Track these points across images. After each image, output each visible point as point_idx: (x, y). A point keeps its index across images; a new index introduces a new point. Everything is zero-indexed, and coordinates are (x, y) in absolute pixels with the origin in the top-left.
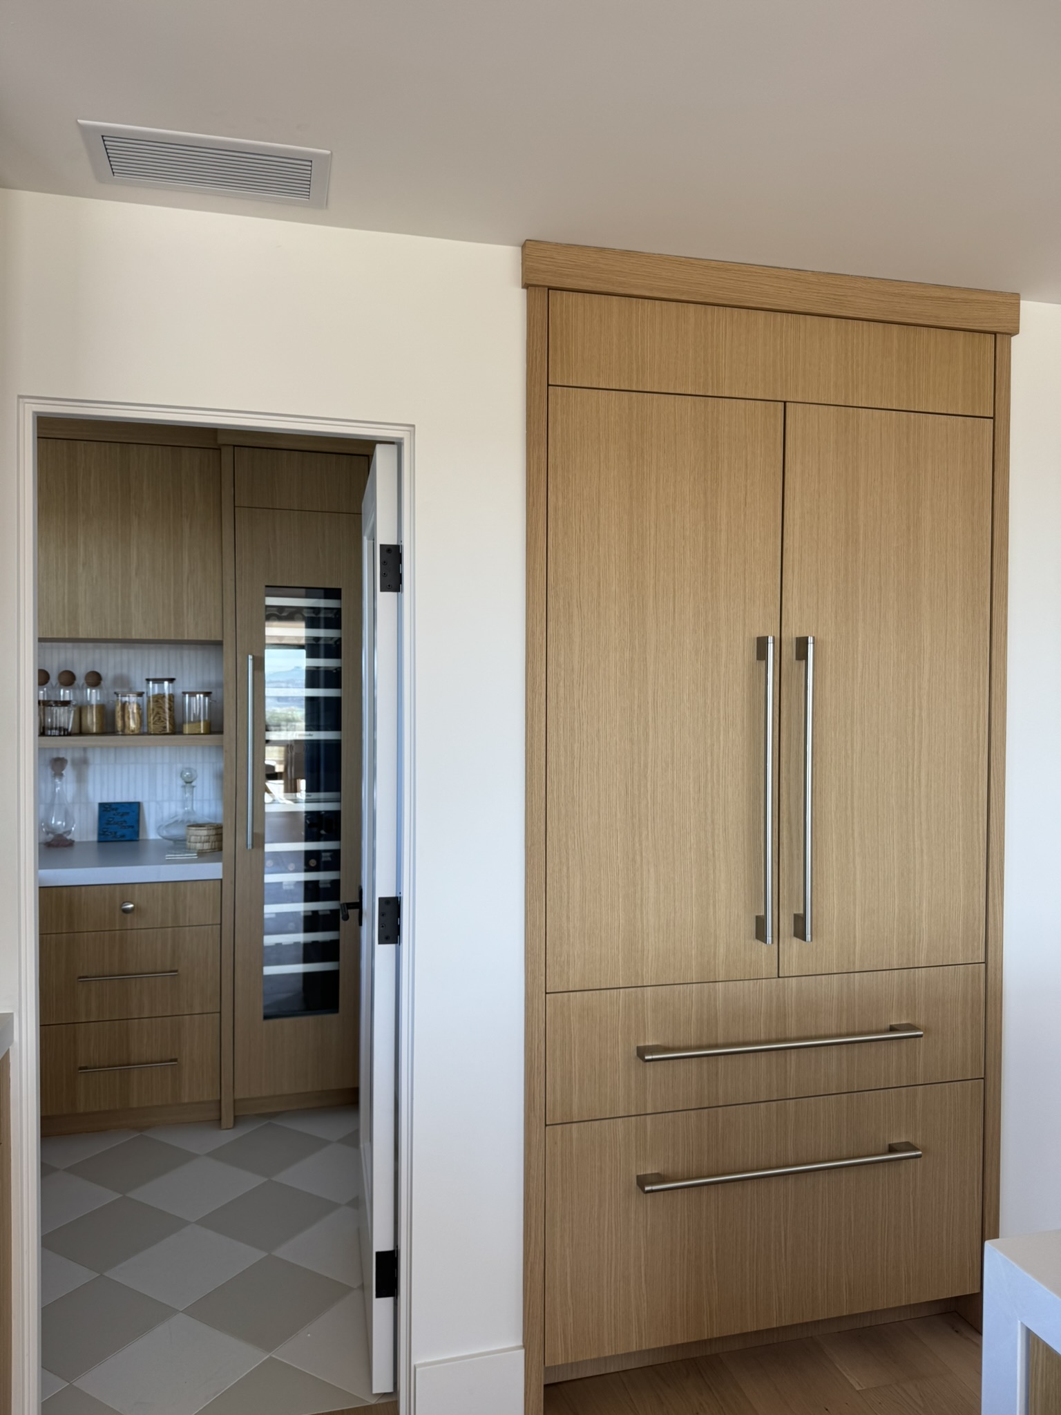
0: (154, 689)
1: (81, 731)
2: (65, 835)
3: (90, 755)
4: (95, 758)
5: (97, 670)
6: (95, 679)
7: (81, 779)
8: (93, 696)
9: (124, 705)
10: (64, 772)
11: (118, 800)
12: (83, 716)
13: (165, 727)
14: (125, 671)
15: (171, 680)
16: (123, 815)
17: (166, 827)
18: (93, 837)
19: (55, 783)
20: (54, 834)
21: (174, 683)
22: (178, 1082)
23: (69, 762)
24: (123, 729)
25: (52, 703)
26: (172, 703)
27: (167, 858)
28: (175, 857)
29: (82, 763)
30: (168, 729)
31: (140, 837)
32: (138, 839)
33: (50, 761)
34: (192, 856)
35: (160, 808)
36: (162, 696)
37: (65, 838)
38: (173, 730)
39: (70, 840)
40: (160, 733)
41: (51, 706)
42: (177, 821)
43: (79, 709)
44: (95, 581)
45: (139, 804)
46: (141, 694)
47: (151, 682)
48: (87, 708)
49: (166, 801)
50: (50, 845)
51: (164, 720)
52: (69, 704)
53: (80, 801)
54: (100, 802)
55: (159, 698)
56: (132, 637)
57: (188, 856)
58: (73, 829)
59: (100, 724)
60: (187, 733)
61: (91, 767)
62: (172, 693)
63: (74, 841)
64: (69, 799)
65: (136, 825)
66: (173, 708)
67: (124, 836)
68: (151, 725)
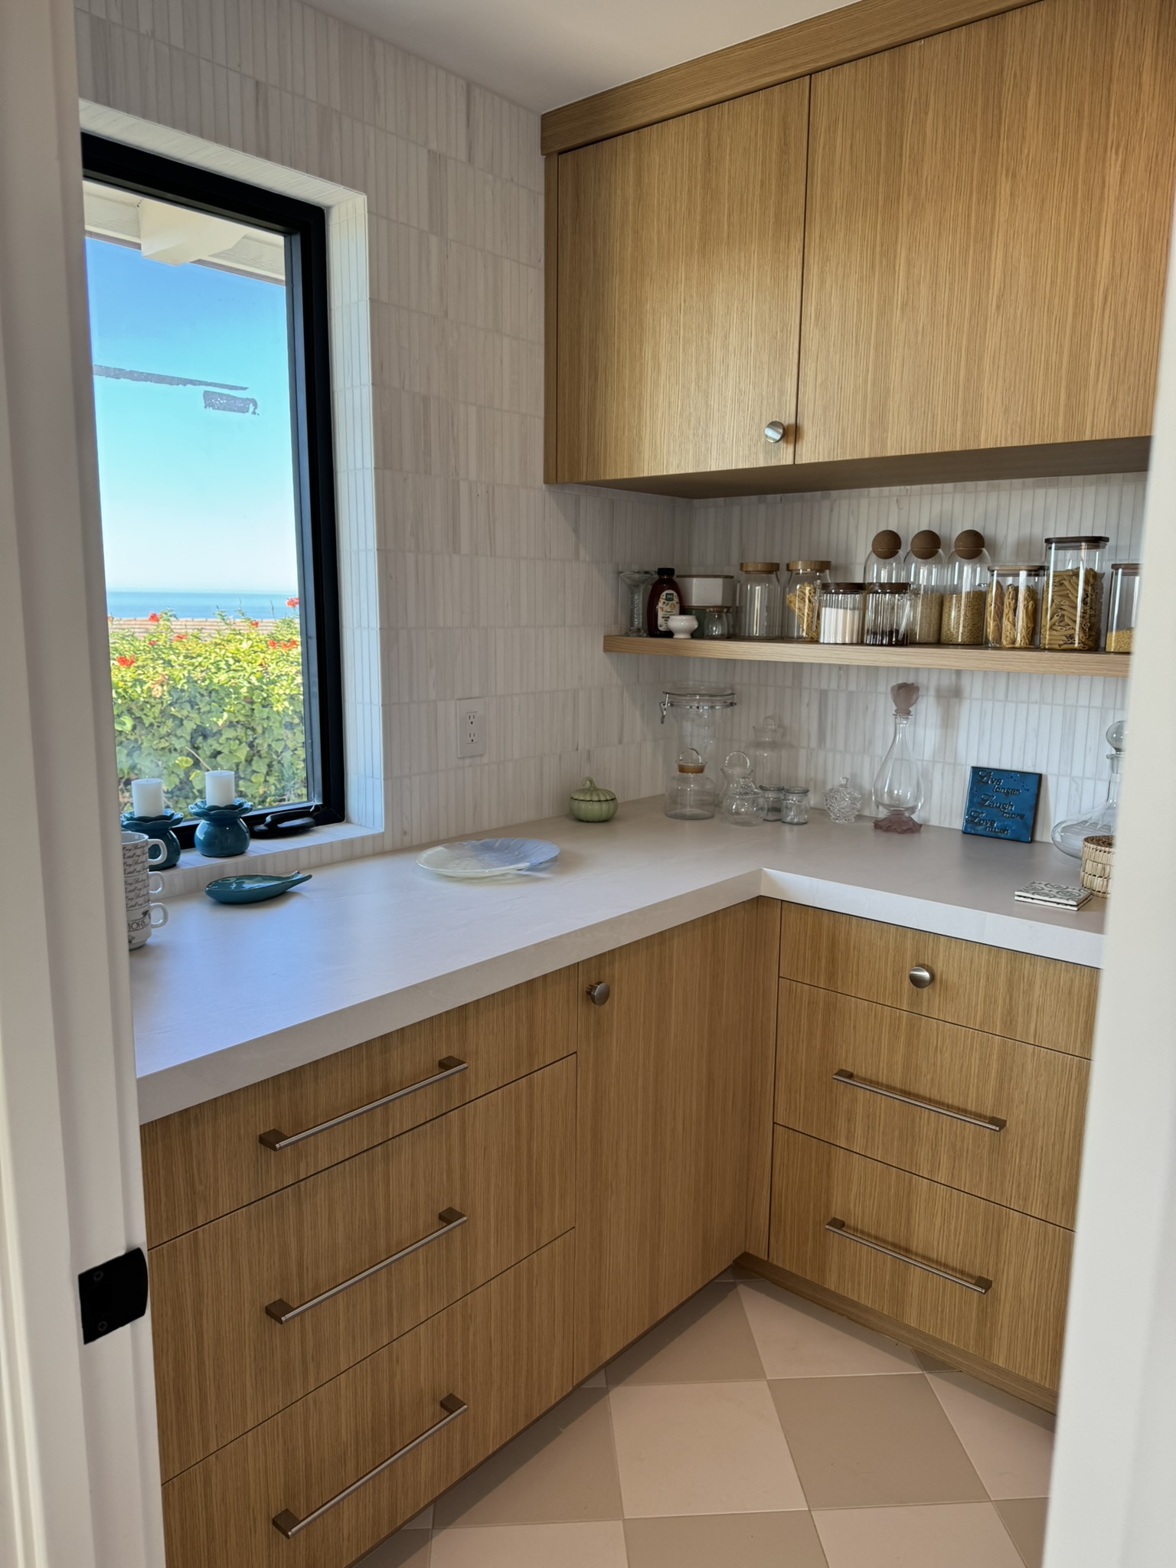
0: (1060, 561)
1: (939, 640)
2: (907, 814)
3: (966, 682)
4: (973, 688)
5: (987, 531)
6: (974, 546)
7: (948, 722)
8: (968, 576)
9: (1008, 594)
10: (912, 709)
11: (1007, 765)
12: (946, 610)
13: (1072, 637)
16: (1008, 793)
17: (1064, 829)
18: (958, 824)
19: (896, 724)
20: (887, 809)
21: (1104, 547)
22: (988, 1325)
23: (932, 692)
24: (998, 639)
25: (877, 588)
26: (1090, 589)
27: (1016, 898)
28: (1032, 899)
29: (951, 695)
30: (1077, 641)
31: (1038, 838)
32: (1032, 841)
33: (893, 688)
34: (1067, 905)
35: (1077, 790)
36: (1071, 573)
37: (905, 819)
38: (1090, 643)
39: (914, 823)
40: (1062, 647)
41: (877, 593)
42: (1086, 822)
43: (940, 600)
44: (920, 337)
45: (1039, 778)
46: (1037, 571)
47: (1053, 545)
48: (952, 598)
49: (1089, 778)
50: (879, 825)
51: (1070, 622)
52: (906, 589)
53: (944, 758)
54: (975, 765)
55: (1065, 577)
56: (979, 445)
57: (1058, 903)
58: (920, 805)
59: (969, 628)
60: (1112, 650)
61: (966, 704)
62: (1096, 569)
63: (921, 825)
64: (928, 753)
65: (1029, 815)
66: (1091, 599)
67: (1005, 830)
68: (1046, 631)
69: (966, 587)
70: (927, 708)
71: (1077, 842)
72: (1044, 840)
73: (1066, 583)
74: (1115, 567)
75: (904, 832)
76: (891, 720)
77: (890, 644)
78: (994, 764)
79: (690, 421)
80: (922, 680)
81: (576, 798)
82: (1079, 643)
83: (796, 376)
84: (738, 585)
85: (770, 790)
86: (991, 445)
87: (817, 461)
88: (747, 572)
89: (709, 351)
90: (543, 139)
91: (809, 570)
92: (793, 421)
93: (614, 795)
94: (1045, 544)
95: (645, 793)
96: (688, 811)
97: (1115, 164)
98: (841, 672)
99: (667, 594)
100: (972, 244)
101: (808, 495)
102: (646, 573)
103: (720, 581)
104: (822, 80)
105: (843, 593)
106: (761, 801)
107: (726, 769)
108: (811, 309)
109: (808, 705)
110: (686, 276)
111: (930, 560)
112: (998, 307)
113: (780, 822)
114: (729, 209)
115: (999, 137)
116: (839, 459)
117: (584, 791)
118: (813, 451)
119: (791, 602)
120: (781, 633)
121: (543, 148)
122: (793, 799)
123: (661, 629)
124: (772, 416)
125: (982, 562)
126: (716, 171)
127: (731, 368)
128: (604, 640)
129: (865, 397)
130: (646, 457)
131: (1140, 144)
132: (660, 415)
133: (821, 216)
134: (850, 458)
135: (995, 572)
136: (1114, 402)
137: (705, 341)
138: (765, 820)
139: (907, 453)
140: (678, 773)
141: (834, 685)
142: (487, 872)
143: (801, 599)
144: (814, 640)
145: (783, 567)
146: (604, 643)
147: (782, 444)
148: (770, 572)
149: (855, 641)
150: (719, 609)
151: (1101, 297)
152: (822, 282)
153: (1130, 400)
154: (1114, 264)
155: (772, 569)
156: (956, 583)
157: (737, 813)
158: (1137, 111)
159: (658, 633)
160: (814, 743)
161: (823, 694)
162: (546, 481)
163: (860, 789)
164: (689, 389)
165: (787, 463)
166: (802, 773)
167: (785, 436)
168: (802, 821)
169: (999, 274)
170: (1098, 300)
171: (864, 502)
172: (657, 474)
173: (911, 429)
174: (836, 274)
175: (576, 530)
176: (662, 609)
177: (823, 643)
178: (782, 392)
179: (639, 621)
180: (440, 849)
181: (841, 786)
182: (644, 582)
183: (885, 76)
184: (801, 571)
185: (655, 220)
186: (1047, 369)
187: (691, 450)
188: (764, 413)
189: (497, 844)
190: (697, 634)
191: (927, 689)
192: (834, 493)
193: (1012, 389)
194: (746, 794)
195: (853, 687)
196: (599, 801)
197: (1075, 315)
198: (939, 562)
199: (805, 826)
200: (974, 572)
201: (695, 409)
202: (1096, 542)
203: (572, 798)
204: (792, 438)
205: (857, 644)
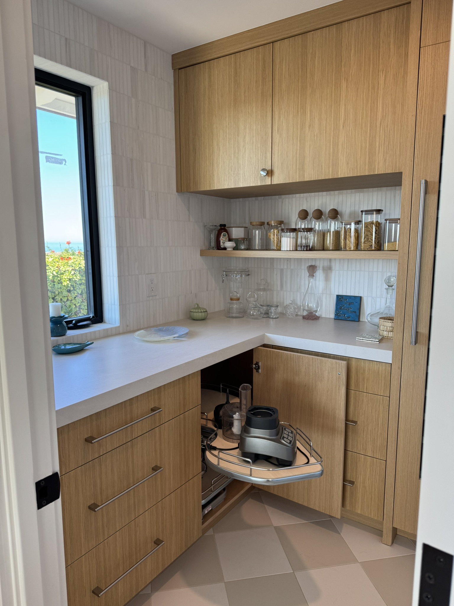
0: (367, 218)
1: (324, 248)
2: (314, 313)
3: (333, 264)
4: (336, 266)
6: (335, 214)
7: (327, 279)
8: (333, 226)
9: (348, 231)
10: (314, 274)
11: (349, 294)
14: (355, 207)
16: (350, 304)
17: (371, 316)
18: (332, 316)
19: (309, 280)
20: (307, 311)
21: (382, 213)
22: (354, 498)
23: (321, 268)
24: (345, 247)
25: (301, 230)
26: (377, 228)
27: (357, 340)
28: (363, 340)
29: (328, 269)
30: (373, 247)
31: (361, 320)
32: (359, 321)
33: (307, 267)
34: (375, 341)
35: (374, 302)
36: (371, 223)
37: (314, 315)
38: (378, 248)
39: (317, 316)
40: (368, 249)
41: (301, 232)
42: (379, 312)
43: (323, 235)
44: (316, 137)
45: (361, 298)
46: (358, 222)
47: (364, 213)
48: (328, 233)
49: (378, 297)
50: (304, 318)
51: (371, 240)
52: (312, 230)
53: (326, 292)
54: (337, 294)
55: (369, 224)
56: (338, 176)
57: (372, 341)
58: (318, 309)
59: (334, 244)
60: (386, 250)
61: (333, 272)
62: (379, 221)
63: (319, 317)
64: (320, 291)
65: (357, 311)
66: (378, 232)
67: (349, 317)
68: (362, 244)
69: (332, 230)
70: (320, 274)
71: (376, 320)
72: (363, 320)
73: (369, 226)
74: (386, 220)
75: (313, 320)
76: (307, 278)
77: (307, 250)
78: (344, 294)
79: (232, 168)
80: (317, 264)
81: (192, 311)
82: (374, 248)
83: (271, 152)
84: (250, 230)
85: (264, 306)
86: (342, 176)
87: (280, 183)
88: (253, 225)
89: (238, 143)
90: (173, 64)
91: (276, 224)
92: (270, 168)
93: (206, 310)
94: (361, 213)
95: (217, 310)
96: (234, 315)
97: (382, 77)
98: (288, 262)
99: (223, 234)
100: (333, 104)
101: (273, 197)
102: (215, 226)
103: (243, 229)
104: (277, 45)
105: (289, 232)
106: (261, 310)
107: (248, 299)
108: (276, 128)
109: (276, 274)
110: (229, 115)
111: (319, 220)
112: (343, 127)
113: (268, 318)
114: (244, 90)
115: (341, 66)
116: (288, 182)
117: (194, 308)
118: (278, 179)
119: (270, 236)
120: (266, 247)
121: (173, 67)
122: (273, 309)
123: (222, 247)
124: (263, 166)
125: (338, 220)
126: (239, 77)
127: (246, 149)
128: (200, 252)
129: (296, 159)
130: (216, 182)
131: (391, 69)
132: (220, 166)
133: (278, 93)
134: (292, 182)
135: (343, 223)
136: (385, 160)
137: (237, 139)
138: (263, 317)
139: (312, 180)
140: (230, 301)
141: (285, 267)
142: (162, 339)
143: (273, 235)
144: (279, 249)
145: (266, 224)
146: (200, 253)
147: (267, 177)
148: (261, 225)
149: (294, 250)
150: (243, 239)
151: (379, 123)
152: (279, 118)
153: (390, 160)
154: (383, 111)
155: (262, 224)
156: (329, 228)
157: (253, 315)
158: (389, 58)
159: (221, 248)
160: (279, 289)
161: (282, 270)
162: (177, 191)
163: (297, 305)
164: (231, 157)
165: (269, 184)
166: (275, 300)
167: (267, 174)
168: (276, 317)
169: (343, 116)
170: (378, 124)
171: (294, 199)
172: (220, 188)
173: (313, 171)
174: (285, 114)
175: (189, 210)
176: (222, 239)
177: (283, 251)
178: (266, 158)
179: (213, 244)
180: (142, 331)
181: (290, 304)
182: (214, 229)
183: (300, 44)
184: (273, 225)
185: (216, 94)
186: (361, 149)
187: (233, 179)
188: (260, 166)
189: (164, 329)
190: (235, 248)
191: (319, 267)
192: (283, 196)
193: (349, 156)
194: (256, 307)
195: (292, 267)
196: (201, 312)
197: (370, 130)
198: (323, 221)
199: (278, 319)
200: (335, 224)
201: (234, 164)
202: (379, 211)
203: (191, 311)
204: (270, 175)
205: (295, 251)
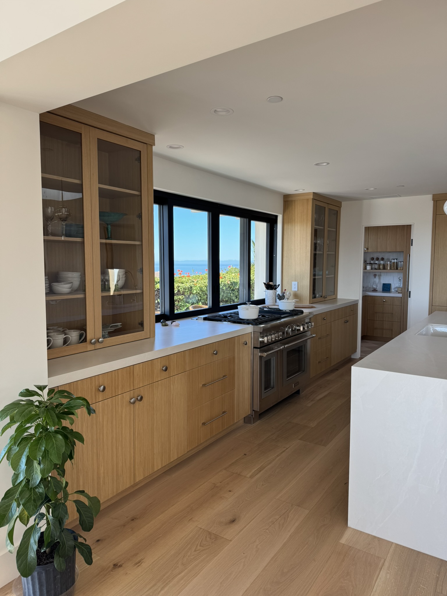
0: (393, 261)
1: (379, 269)
3: (381, 274)
4: (382, 274)
5: (383, 257)
6: (383, 259)
7: (380, 279)
8: (382, 262)
9: (387, 264)
11: (387, 283)
14: (389, 257)
15: (396, 259)
16: (387, 286)
17: (394, 287)
18: (382, 288)
20: (374, 288)
24: (387, 269)
29: (380, 276)
32: (390, 291)
33: (374, 275)
35: (395, 284)
38: (397, 269)
39: (377, 289)
40: (394, 270)
43: (379, 265)
44: (381, 241)
45: (390, 284)
46: (390, 262)
53: (379, 283)
56: (387, 251)
59: (383, 268)
65: (390, 288)
66: (396, 265)
67: (387, 290)
68: (392, 268)
70: (377, 277)
74: (399, 262)
77: (374, 270)
78: (385, 283)
80: (377, 273)
83: (368, 244)
92: (367, 248)
105: (369, 264)
112: (389, 240)
118: (369, 251)
129: (375, 246)
135: (386, 262)
149: (371, 269)
163: (369, 287)
165: (366, 252)
177: (367, 270)
198: (379, 261)
